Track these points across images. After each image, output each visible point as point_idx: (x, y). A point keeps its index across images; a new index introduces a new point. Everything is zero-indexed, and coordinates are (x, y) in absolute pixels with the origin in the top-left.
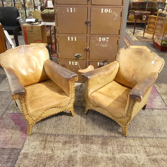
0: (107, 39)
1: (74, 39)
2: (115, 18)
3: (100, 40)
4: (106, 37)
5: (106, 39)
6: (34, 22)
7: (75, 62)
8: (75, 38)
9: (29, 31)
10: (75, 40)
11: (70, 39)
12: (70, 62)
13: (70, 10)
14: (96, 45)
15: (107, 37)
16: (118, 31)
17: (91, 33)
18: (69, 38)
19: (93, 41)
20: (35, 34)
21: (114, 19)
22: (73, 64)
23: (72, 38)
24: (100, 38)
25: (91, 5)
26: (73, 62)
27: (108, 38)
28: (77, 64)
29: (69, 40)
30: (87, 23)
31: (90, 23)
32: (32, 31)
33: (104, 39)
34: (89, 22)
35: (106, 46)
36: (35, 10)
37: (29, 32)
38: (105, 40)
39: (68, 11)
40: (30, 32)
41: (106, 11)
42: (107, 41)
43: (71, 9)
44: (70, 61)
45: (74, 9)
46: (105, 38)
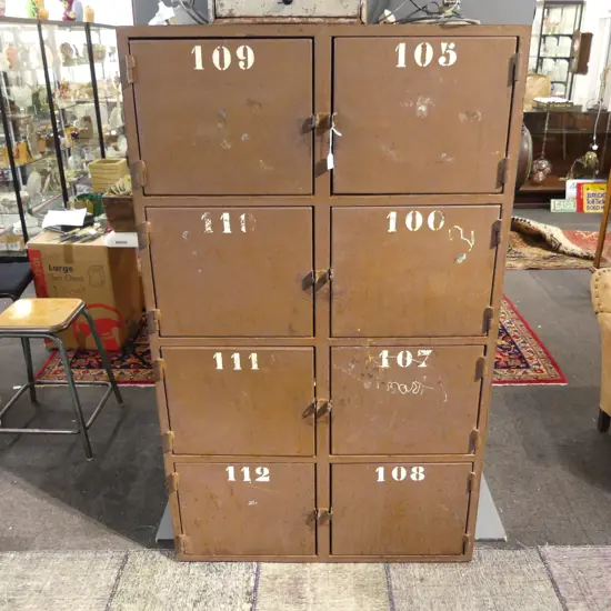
0: (423, 357)
1: (246, 362)
2: (464, 257)
3: (385, 364)
4: (414, 348)
5: (415, 356)
6: (81, 228)
7: (258, 471)
8: (254, 357)
9: (57, 269)
10: (255, 367)
11: (228, 362)
12: (231, 470)
13: (218, 225)
14: (367, 385)
15: (423, 346)
16: (481, 318)
17: (334, 332)
18: (218, 356)
19: (346, 369)
20: (81, 279)
21: (460, 261)
22: (247, 478)
23: (236, 356)
24: (385, 354)
25: (332, 194)
26: (246, 470)
27: (427, 352)
28: (267, 479)
29: (220, 366)
30: (314, 285)
31: (327, 286)
32: (69, 266)
33: (405, 359)
34: (323, 280)
35: (416, 388)
36: (103, 155)
37: (56, 274)
38: (409, 360)
39: (208, 229)
40: (61, 274)
41: (415, 220)
42: (423, 365)
43: (226, 216)
44: (231, 463)
45: (243, 217)
46: (409, 354)
